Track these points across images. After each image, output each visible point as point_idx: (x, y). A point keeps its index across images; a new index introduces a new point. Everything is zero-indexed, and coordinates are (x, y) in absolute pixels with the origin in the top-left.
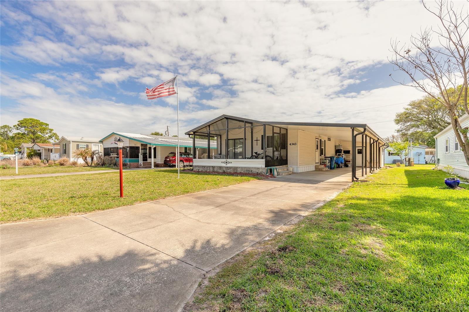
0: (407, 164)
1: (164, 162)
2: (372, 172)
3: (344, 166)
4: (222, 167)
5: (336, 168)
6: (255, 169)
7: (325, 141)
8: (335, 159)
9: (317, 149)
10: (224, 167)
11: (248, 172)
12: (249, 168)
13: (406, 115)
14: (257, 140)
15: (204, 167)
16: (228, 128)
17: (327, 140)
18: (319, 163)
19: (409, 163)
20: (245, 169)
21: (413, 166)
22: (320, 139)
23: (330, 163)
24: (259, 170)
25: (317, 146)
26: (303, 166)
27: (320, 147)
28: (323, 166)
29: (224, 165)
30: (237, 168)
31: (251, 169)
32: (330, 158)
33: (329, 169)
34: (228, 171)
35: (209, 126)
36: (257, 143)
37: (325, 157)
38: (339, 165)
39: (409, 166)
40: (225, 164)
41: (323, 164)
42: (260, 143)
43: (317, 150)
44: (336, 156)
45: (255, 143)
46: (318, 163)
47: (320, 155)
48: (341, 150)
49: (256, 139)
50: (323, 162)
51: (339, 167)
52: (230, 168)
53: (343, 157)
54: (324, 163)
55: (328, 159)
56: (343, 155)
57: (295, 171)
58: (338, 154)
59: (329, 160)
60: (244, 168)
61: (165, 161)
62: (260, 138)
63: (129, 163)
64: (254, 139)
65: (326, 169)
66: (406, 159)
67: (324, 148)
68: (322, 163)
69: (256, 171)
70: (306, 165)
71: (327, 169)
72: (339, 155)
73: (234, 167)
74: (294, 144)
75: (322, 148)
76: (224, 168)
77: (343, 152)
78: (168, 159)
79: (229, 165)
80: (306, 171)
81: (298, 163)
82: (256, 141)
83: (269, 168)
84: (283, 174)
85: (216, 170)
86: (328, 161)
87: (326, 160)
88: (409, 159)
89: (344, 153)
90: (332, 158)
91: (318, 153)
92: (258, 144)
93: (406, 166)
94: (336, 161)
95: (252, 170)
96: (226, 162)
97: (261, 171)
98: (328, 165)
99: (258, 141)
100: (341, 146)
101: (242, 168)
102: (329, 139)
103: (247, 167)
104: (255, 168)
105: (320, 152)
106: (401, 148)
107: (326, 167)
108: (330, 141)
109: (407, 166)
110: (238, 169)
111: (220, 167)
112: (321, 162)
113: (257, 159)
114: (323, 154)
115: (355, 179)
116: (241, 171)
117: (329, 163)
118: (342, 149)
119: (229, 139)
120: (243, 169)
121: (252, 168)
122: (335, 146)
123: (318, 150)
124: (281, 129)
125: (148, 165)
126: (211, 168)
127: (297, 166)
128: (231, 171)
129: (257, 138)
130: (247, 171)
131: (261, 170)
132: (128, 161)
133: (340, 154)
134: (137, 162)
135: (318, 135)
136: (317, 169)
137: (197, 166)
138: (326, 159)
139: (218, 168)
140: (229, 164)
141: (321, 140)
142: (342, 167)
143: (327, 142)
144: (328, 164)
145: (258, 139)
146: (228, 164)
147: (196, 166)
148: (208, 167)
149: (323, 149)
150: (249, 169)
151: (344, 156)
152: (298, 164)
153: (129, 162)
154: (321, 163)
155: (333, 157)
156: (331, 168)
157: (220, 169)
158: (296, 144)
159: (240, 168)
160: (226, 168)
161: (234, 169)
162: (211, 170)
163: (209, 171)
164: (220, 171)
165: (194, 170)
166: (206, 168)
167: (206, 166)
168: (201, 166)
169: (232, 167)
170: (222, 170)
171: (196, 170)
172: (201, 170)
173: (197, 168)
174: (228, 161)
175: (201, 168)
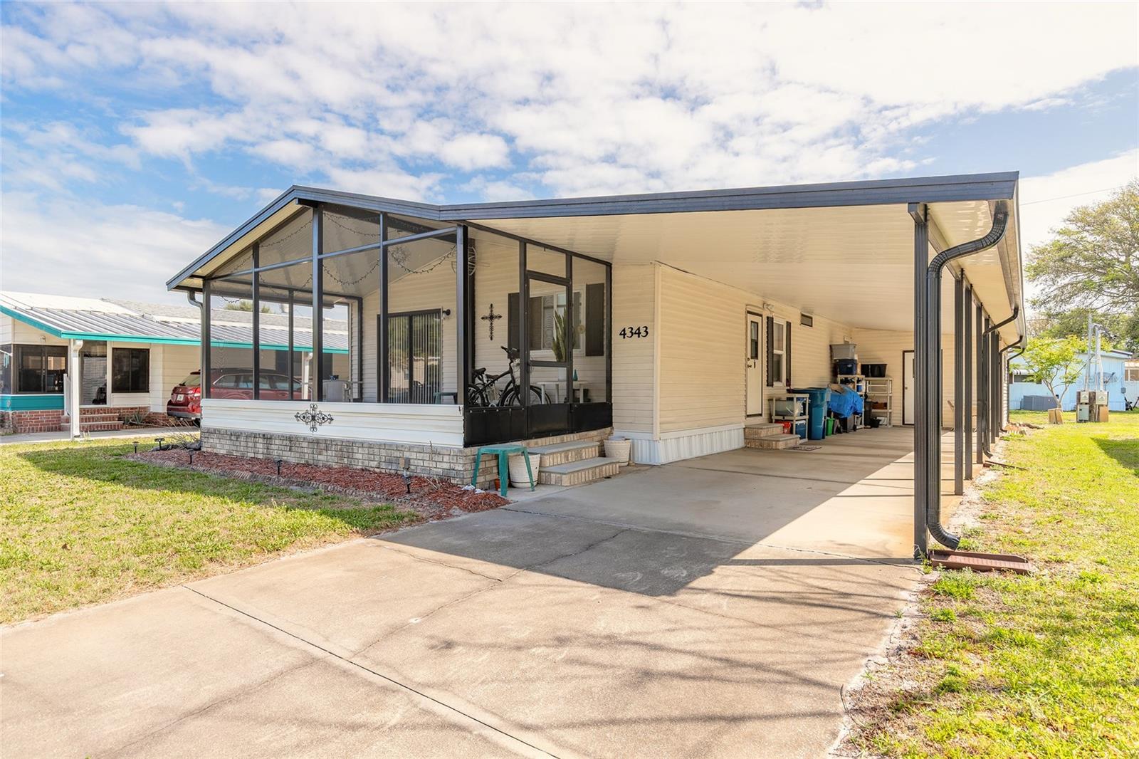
0: (1086, 416)
1: (168, 409)
2: (985, 458)
3: (865, 424)
4: (297, 439)
5: (833, 434)
6: (420, 456)
7: (789, 324)
8: (828, 397)
9: (755, 356)
10: (305, 439)
11: (394, 467)
12: (398, 447)
13: (1060, 249)
14: (492, 317)
15: (238, 435)
16: (320, 252)
17: (799, 322)
18: (765, 416)
19: (1090, 412)
20: (383, 452)
21: (1106, 420)
22: (766, 314)
23: (807, 417)
24: (439, 458)
25: (755, 343)
26: (683, 433)
27: (765, 349)
28: (777, 429)
29: (302, 429)
30: (351, 445)
31: (407, 455)
32: (807, 395)
33: (806, 440)
34: (320, 457)
35: (256, 246)
36: (492, 329)
37: (789, 391)
38: (844, 422)
39: (1090, 420)
40: (309, 426)
41: (781, 418)
42: (502, 326)
43: (751, 362)
44: (835, 387)
45: (482, 327)
46: (761, 415)
47: (765, 383)
48: (853, 361)
49: (487, 314)
50: (781, 409)
51: (844, 427)
52: (327, 444)
53: (859, 389)
54: (784, 414)
55: (798, 399)
56: (859, 381)
57: (643, 456)
58: (840, 377)
59: (804, 405)
60: (380, 446)
61: (170, 403)
62: (502, 309)
63: (10, 412)
64: (482, 310)
65: (791, 443)
66: (1082, 397)
67: (783, 353)
68: (774, 417)
70: (699, 427)
71: (795, 440)
72: (845, 382)
73: (343, 441)
74: (639, 333)
75: (776, 352)
76: (306, 445)
77: (859, 370)
78: (181, 398)
79: (324, 431)
80: (697, 453)
81: (657, 420)
82: (488, 322)
83: (484, 449)
84: (566, 480)
85: (275, 450)
86: (798, 407)
87: (790, 402)
88: (1092, 397)
89: (862, 374)
90: (814, 394)
91: (758, 372)
92: (494, 333)
93: (1081, 421)
94: (835, 404)
95: (409, 459)
96: (314, 418)
97: (446, 466)
98: (797, 423)
99: (496, 321)
100: (851, 347)
101: (371, 446)
102: (807, 320)
103: (391, 445)
104: (422, 449)
105: (765, 369)
106: (1053, 358)
107: (791, 432)
108: (811, 326)
109: (1085, 421)
110: (355, 450)
111: (290, 439)
112: (770, 410)
114: (779, 380)
115: (932, 543)
116: (366, 463)
117: (804, 414)
118: (856, 357)
119: (390, 311)
120: (376, 451)
121: (411, 448)
122: (831, 346)
123: (758, 362)
124: (574, 258)
125: (103, 419)
126: (261, 440)
127: (648, 436)
128: (330, 458)
129: (492, 305)
130: (391, 463)
131: (446, 459)
132: (8, 404)
133: (850, 377)
134: (57, 407)
135: (756, 301)
136: (754, 444)
137: (216, 431)
138: (791, 399)
139: (285, 443)
140: (323, 427)
141: (770, 321)
142: (855, 428)
143: (797, 329)
144: (800, 420)
145: (495, 313)
146: (317, 427)
147: (211, 432)
149: (780, 356)
150: (398, 454)
151: (862, 384)
152: (657, 428)
153: (13, 408)
154: (770, 415)
155: (821, 390)
156: (812, 434)
157: (290, 450)
158: (647, 333)
159: (362, 444)
160: (311, 445)
161: (341, 450)
162: (261, 451)
163: (252, 455)
164: (292, 458)
165: (204, 450)
166: (243, 439)
167: (242, 433)
168: (226, 433)
169: (334, 440)
170: (297, 455)
171: (209, 450)
172: (225, 452)
173: (212, 441)
174: (318, 410)
175: (228, 442)
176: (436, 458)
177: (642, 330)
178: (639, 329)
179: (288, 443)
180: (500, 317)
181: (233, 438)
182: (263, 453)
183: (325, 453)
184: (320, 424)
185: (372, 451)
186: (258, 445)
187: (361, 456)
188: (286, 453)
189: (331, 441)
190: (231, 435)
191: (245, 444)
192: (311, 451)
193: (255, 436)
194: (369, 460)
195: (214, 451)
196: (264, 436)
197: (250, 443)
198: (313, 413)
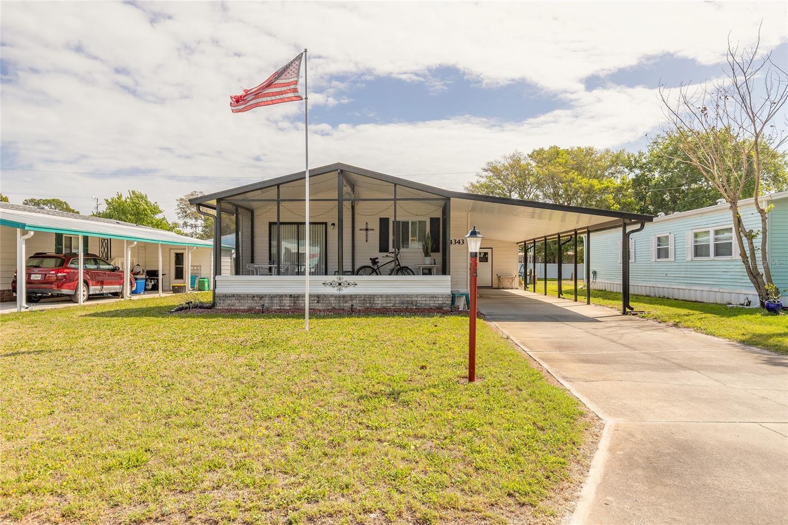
4: (325, 296)
6: (424, 299)
10: (332, 296)
11: (405, 305)
12: (408, 296)
14: (367, 230)
15: (261, 297)
20: (398, 299)
24: (437, 299)
29: (331, 291)
30: (372, 297)
31: (415, 299)
34: (345, 304)
35: (278, 185)
36: (367, 235)
40: (336, 288)
42: (375, 236)
45: (360, 236)
49: (364, 227)
52: (352, 297)
60: (395, 296)
62: (375, 226)
64: (360, 225)
69: (427, 302)
73: (365, 295)
74: (459, 243)
76: (333, 298)
78: (37, 277)
79: (346, 291)
82: (364, 232)
92: (368, 238)
96: (340, 284)
97: (440, 302)
99: (369, 232)
101: (387, 296)
103: (403, 295)
104: (425, 296)
110: (376, 299)
111: (318, 296)
113: (377, 274)
115: (627, 310)
116: (385, 305)
120: (392, 299)
121: (417, 296)
126: (289, 299)
128: (356, 305)
129: (367, 223)
130: (403, 303)
137: (233, 296)
140: (348, 289)
145: (369, 227)
146: (344, 289)
147: (226, 296)
148: (272, 297)
150: (409, 299)
157: (318, 302)
158: (464, 243)
159: (382, 296)
160: (338, 299)
161: (364, 300)
162: (288, 305)
163: (279, 308)
164: (320, 307)
165: (219, 308)
166: (267, 299)
167: (266, 295)
168: (248, 295)
169: (358, 295)
170: (324, 305)
171: (226, 308)
172: (246, 308)
173: (230, 302)
174: (344, 280)
175: (249, 301)
176: (435, 299)
177: (461, 241)
178: (459, 241)
179: (316, 298)
180: (373, 230)
181: (256, 298)
182: (289, 306)
183: (350, 302)
184: (346, 287)
185: (388, 299)
186: (284, 301)
187: (380, 302)
188: (315, 305)
189: (356, 295)
190: (254, 297)
191: (269, 302)
192: (338, 302)
193: (281, 296)
194: (387, 303)
195: (232, 308)
196: (291, 296)
197: (276, 301)
198: (340, 282)
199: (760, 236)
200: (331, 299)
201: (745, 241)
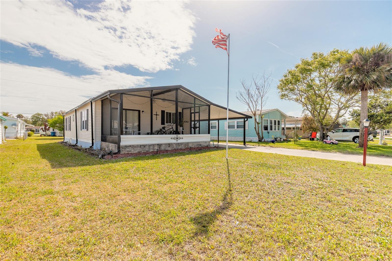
4: (172, 144)
6: (203, 143)
10: (174, 143)
12: (199, 142)
14: (157, 115)
15: (144, 146)
20: (196, 144)
29: (174, 141)
30: (188, 143)
31: (201, 143)
34: (179, 147)
36: (157, 117)
40: (176, 140)
42: (159, 118)
45: (154, 117)
52: (181, 144)
60: (195, 142)
64: (154, 113)
69: (204, 144)
73: (186, 143)
76: (175, 145)
85: (163, 148)
92: (157, 119)
96: (177, 138)
97: (207, 144)
101: (193, 143)
103: (197, 142)
110: (189, 144)
111: (169, 144)
115: (245, 144)
126: (157, 146)
128: (183, 147)
130: (197, 145)
131: (208, 143)
137: (130, 146)
139: (167, 145)
146: (178, 140)
147: (126, 147)
148: (150, 146)
150: (199, 143)
157: (169, 147)
159: (191, 143)
160: (176, 145)
161: (185, 145)
163: (153, 151)
164: (170, 149)
165: (122, 153)
166: (147, 147)
167: (147, 145)
168: (138, 146)
169: (184, 143)
170: (171, 148)
171: (126, 153)
172: (137, 152)
173: (128, 149)
174: (179, 136)
175: (138, 149)
176: (206, 143)
179: (168, 145)
180: (159, 115)
181: (142, 147)
182: (157, 149)
183: (181, 146)
184: (179, 140)
185: (193, 144)
186: (155, 147)
187: (191, 145)
188: (167, 148)
189: (183, 143)
190: (141, 146)
191: (149, 148)
192: (176, 146)
193: (154, 145)
194: (193, 146)
195: (130, 152)
196: (158, 145)
197: (151, 147)
198: (177, 137)
199: (261, 123)
200: (174, 145)
201: (257, 124)
